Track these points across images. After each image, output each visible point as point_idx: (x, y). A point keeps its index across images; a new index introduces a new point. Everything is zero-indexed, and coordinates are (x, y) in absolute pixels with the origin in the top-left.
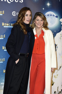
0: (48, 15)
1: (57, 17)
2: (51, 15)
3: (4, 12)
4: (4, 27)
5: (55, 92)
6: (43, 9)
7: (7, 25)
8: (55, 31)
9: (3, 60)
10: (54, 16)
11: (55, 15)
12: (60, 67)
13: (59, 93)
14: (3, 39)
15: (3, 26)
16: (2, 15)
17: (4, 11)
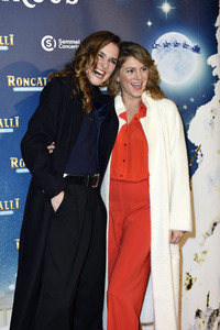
0: (166, 45)
1: (196, 50)
2: (176, 45)
3: (12, 39)
4: (16, 89)
5: (198, 313)
6: (149, 23)
7: (26, 82)
8: (192, 100)
9: (14, 205)
10: (185, 46)
11: (192, 44)
12: (215, 224)
13: (213, 314)
14: (11, 130)
15: (12, 87)
16: (6, 48)
17: (12, 36)
